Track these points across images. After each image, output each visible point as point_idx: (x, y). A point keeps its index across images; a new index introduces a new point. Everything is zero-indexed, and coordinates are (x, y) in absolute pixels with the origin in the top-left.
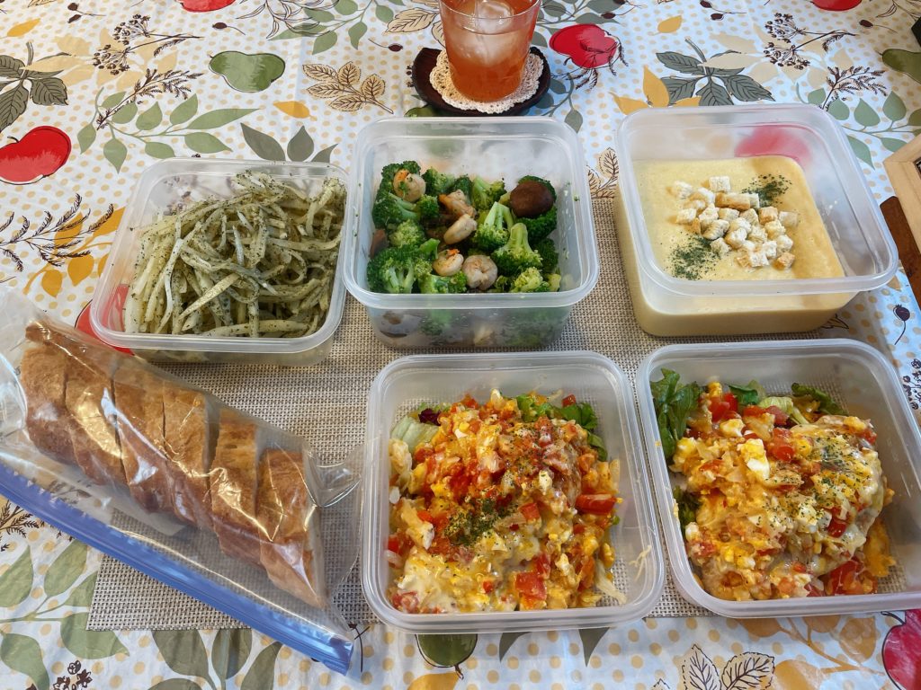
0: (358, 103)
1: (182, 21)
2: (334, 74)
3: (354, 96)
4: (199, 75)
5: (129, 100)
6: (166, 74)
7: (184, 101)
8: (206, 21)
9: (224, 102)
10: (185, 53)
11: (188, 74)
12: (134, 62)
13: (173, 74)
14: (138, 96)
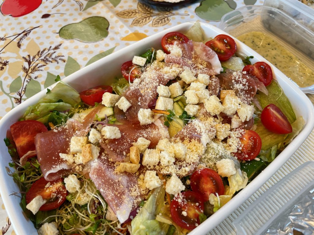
0: (166, 19)
1: (19, 23)
2: (137, 11)
3: (160, 16)
4: (60, 45)
5: (26, 79)
6: (38, 54)
7: (65, 63)
8: (35, 17)
9: (91, 52)
10: (38, 38)
11: (52, 48)
12: (9, 58)
13: (42, 52)
14: (31, 75)
